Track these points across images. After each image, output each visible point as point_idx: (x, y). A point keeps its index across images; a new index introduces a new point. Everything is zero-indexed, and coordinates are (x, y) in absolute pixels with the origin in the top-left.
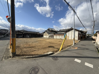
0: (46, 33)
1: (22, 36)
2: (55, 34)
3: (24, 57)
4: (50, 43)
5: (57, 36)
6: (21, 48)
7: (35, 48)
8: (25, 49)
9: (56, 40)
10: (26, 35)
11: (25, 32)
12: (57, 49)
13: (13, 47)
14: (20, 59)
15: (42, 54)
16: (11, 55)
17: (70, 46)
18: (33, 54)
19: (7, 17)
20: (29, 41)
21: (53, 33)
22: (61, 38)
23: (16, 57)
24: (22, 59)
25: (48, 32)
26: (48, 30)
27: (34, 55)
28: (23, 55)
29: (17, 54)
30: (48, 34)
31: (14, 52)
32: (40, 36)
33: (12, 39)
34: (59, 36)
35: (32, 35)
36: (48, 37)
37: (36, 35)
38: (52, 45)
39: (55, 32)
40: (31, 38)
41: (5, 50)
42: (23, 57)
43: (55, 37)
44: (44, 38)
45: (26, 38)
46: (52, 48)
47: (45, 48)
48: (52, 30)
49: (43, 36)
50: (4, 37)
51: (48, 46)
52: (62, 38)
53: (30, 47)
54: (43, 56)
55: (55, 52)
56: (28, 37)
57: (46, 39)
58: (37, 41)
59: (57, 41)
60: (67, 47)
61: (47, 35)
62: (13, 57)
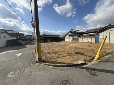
0: (68, 36)
1: (43, 41)
2: (79, 36)
3: (50, 64)
4: (76, 48)
5: (84, 39)
6: (44, 53)
7: (59, 54)
8: (49, 55)
9: (83, 44)
10: (47, 39)
11: (46, 37)
12: (90, 58)
13: (38, 53)
14: (46, 65)
15: (70, 63)
16: (37, 60)
17: (110, 53)
18: (59, 61)
19: (31, 22)
20: (50, 45)
21: (77, 35)
22: (90, 42)
23: (42, 63)
24: (48, 66)
25: (71, 35)
26: (71, 32)
27: (60, 63)
28: (48, 62)
29: (42, 59)
30: (70, 37)
31: (40, 58)
32: (61, 40)
33: (38, 44)
34: (86, 39)
35: (52, 39)
36: (70, 40)
37: (57, 39)
38: (79, 51)
39: (80, 34)
40: (52, 43)
41: (32, 55)
42: (48, 64)
43: (80, 40)
44: (66, 42)
45: (47, 42)
46: (82, 55)
47: (71, 55)
48: (75, 32)
49: (64, 39)
50: (30, 42)
51: (75, 53)
52: (92, 42)
53: (54, 53)
54: (71, 65)
55: (88, 61)
56: (49, 41)
57: (69, 43)
58: (59, 46)
59: (85, 46)
60: (106, 55)
61: (69, 39)
62: (39, 63)
